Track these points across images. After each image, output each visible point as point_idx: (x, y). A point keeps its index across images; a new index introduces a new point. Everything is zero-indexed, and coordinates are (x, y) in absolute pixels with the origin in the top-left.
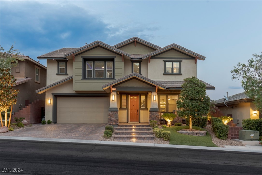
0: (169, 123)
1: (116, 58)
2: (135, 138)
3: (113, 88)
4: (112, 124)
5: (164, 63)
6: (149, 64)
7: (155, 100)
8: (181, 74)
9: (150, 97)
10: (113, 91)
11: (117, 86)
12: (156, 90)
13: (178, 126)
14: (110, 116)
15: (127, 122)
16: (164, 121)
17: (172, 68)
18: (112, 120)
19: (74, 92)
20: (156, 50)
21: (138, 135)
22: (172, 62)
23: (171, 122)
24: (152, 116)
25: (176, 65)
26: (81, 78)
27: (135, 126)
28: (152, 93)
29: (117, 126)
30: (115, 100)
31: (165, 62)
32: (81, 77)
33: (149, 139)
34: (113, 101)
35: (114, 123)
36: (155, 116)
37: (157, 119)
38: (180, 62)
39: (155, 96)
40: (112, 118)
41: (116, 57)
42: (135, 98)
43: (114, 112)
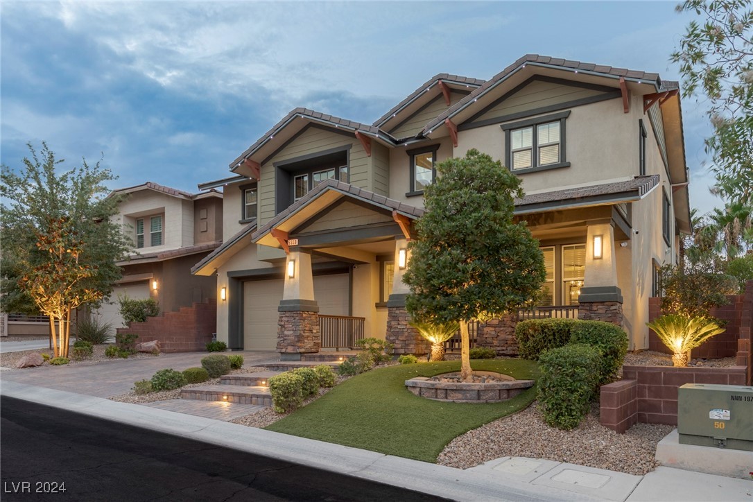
0: (436, 350)
1: (351, 151)
2: (228, 396)
3: (288, 238)
4: (284, 350)
5: (503, 134)
6: (454, 149)
7: (403, 265)
8: (568, 166)
10: (293, 249)
14: (282, 326)
17: (535, 149)
18: (285, 340)
20: (467, 93)
22: (533, 125)
23: (444, 344)
24: (393, 323)
25: (549, 134)
27: (343, 356)
28: (397, 241)
30: (295, 277)
31: (508, 131)
34: (291, 280)
35: (289, 347)
36: (403, 325)
37: (406, 334)
38: (562, 120)
39: (403, 253)
40: (286, 333)
41: (351, 146)
43: (292, 315)
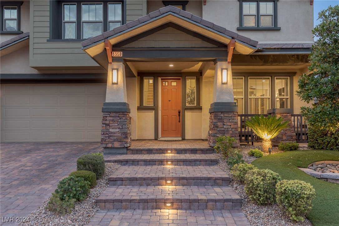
2: (172, 203)
3: (113, 50)
4: (110, 145)
5: (238, 3)
6: (204, 7)
7: (225, 81)
9: (206, 80)
10: (115, 59)
11: (124, 46)
12: (227, 56)
13: (291, 150)
14: (107, 125)
15: (156, 139)
16: (247, 136)
17: (258, 16)
18: (111, 136)
19: (35, 72)
21: (183, 185)
22: (257, 1)
23: (271, 140)
24: (219, 124)
25: (266, 8)
26: (49, 39)
27: (171, 150)
28: (219, 63)
29: (125, 151)
30: (119, 83)
31: (241, 2)
32: (48, 35)
33: (223, 208)
34: (115, 86)
35: (115, 143)
36: (228, 125)
37: (231, 132)
39: (225, 72)
40: (111, 130)
42: (174, 84)
43: (117, 115)
